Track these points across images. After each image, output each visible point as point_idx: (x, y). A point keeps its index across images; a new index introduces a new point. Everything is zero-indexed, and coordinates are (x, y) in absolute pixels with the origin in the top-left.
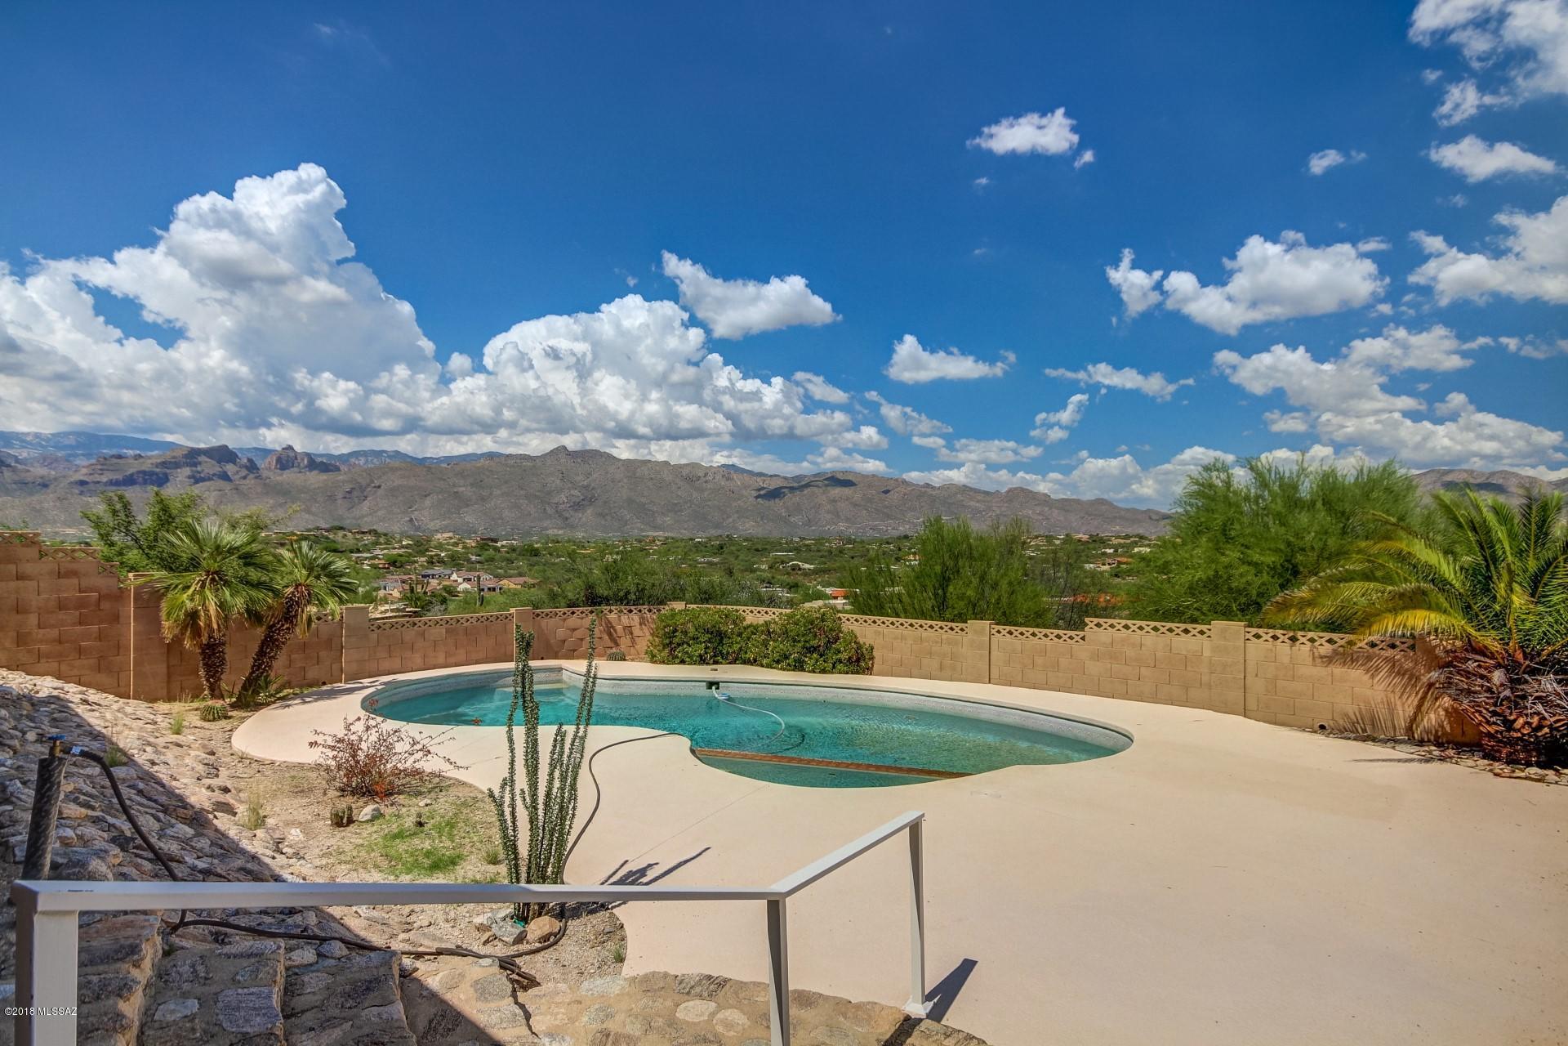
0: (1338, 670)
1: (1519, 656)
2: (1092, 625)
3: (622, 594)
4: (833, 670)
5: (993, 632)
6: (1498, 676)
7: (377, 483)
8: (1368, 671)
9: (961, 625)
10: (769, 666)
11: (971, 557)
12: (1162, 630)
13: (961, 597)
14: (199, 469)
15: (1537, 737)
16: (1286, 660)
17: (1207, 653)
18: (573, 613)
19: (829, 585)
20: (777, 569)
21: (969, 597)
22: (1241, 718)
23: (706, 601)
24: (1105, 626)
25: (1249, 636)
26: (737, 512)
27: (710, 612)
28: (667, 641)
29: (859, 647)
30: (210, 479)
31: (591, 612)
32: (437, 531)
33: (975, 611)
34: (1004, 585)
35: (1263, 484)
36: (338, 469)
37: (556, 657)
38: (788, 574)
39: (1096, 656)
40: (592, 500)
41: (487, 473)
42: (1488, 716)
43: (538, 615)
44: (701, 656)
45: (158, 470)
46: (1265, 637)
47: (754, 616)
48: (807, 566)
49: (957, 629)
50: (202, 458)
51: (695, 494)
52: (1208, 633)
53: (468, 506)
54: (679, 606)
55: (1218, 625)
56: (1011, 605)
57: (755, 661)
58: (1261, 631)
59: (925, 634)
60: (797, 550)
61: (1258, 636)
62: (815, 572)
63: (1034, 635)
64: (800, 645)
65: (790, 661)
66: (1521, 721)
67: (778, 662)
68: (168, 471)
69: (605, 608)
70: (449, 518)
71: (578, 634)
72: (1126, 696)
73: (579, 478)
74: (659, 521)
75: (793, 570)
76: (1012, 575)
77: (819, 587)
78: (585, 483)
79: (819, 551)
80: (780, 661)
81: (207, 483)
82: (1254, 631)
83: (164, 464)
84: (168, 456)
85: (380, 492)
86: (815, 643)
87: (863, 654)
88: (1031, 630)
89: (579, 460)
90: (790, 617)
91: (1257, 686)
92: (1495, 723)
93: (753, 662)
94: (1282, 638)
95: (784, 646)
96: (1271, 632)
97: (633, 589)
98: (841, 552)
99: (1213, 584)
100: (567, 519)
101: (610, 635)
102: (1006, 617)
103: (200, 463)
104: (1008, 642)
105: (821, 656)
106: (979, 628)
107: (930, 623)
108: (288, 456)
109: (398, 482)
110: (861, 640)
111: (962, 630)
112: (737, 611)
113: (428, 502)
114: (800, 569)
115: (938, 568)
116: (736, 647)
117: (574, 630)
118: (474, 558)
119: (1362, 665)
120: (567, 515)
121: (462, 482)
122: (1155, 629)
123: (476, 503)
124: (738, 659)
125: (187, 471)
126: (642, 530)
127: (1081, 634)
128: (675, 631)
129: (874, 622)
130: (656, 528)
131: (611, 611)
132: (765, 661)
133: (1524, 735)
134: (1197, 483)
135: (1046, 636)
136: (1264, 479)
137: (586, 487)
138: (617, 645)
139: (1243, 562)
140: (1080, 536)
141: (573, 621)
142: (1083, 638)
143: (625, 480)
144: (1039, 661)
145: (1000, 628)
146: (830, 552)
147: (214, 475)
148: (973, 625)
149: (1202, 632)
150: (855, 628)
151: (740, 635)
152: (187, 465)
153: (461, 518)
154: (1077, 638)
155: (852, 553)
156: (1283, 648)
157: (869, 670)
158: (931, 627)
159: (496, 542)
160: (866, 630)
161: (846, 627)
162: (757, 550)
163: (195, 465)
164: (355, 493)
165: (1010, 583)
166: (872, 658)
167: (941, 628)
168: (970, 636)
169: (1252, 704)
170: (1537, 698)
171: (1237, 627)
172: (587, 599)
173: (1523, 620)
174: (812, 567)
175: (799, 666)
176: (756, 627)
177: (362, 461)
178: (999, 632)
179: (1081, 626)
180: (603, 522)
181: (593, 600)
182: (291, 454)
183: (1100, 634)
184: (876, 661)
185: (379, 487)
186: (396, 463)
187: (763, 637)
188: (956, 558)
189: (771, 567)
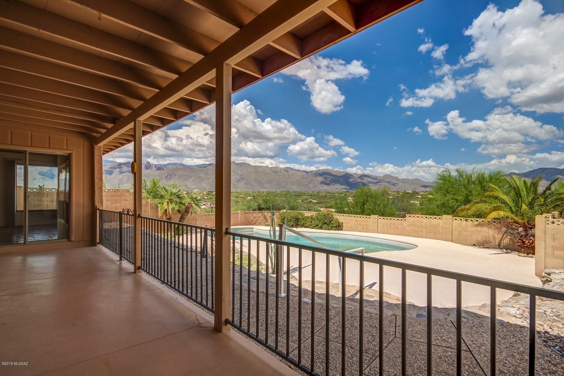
0: (479, 228)
1: (527, 224)
2: (408, 216)
3: (268, 207)
4: (331, 229)
5: (379, 218)
6: (521, 229)
7: (175, 173)
8: (488, 228)
9: (369, 216)
10: (312, 228)
11: (372, 197)
12: (428, 218)
13: (368, 209)
14: (122, 169)
15: (532, 246)
16: (464, 226)
17: (441, 224)
18: (255, 213)
19: (322, 207)
20: (304, 202)
21: (371, 209)
22: (451, 243)
23: (292, 210)
24: (412, 216)
25: (453, 219)
26: (291, 183)
27: (294, 213)
28: (282, 221)
29: (339, 223)
30: (125, 172)
31: (260, 212)
32: (194, 189)
33: (372, 212)
34: (382, 205)
35: (461, 176)
36: (163, 169)
37: (251, 225)
38: (308, 204)
39: (409, 225)
40: (243, 179)
41: (210, 170)
42: (518, 240)
43: (245, 213)
44: (292, 225)
45: (109, 170)
46: (458, 220)
47: (307, 214)
48: (314, 201)
49: (368, 218)
50: (123, 166)
51: (277, 177)
52: (442, 219)
53: (203, 181)
54: (285, 211)
55: (444, 216)
56: (384, 211)
57: (308, 227)
58: (457, 218)
59: (358, 219)
60: (311, 196)
61: (456, 219)
62: (317, 203)
63: (391, 219)
64: (322, 222)
65: (319, 226)
66: (527, 241)
67: (315, 227)
68: (113, 170)
69: (263, 211)
70: (198, 185)
71: (256, 219)
72: (418, 237)
73: (238, 172)
74: (265, 186)
75: (310, 202)
76: (384, 202)
77: (318, 208)
78: (241, 173)
79: (318, 196)
80: (316, 227)
81: (124, 174)
82: (455, 218)
83: (111, 168)
84: (113, 165)
85: (176, 176)
86: (326, 221)
87: (340, 225)
88: (390, 218)
89: (239, 166)
90: (318, 214)
91: (456, 233)
92: (520, 242)
93: (307, 227)
94: (463, 220)
95: (317, 222)
96: (460, 218)
97: (271, 206)
98: (326, 196)
99: (443, 205)
100: (235, 185)
101: (265, 219)
102: (383, 214)
103: (122, 167)
104: (383, 221)
105: (328, 225)
106: (374, 217)
107: (360, 216)
108: (148, 165)
109: (182, 173)
110: (339, 221)
111: (369, 218)
112: (302, 212)
113: (191, 180)
114: (312, 202)
115: (362, 200)
116: (303, 223)
117: (255, 217)
118: (206, 198)
119: (487, 226)
120: (235, 184)
121: (202, 173)
122: (426, 217)
123: (206, 180)
124: (303, 226)
125: (118, 170)
126: (259, 189)
127: (405, 219)
128: (285, 217)
129: (343, 216)
130: (264, 188)
131: (265, 212)
132: (311, 227)
133: (528, 245)
134: (440, 176)
135: (394, 219)
136: (461, 174)
137: (241, 175)
138: (267, 222)
139: (452, 199)
140: (409, 191)
141: (255, 215)
142: (405, 220)
143: (254, 172)
144: (392, 226)
145: (381, 217)
146: (322, 196)
147: (126, 171)
148: (373, 216)
149: (440, 218)
150: (338, 217)
151: (303, 219)
152: (118, 168)
153: (201, 185)
154: (403, 220)
155: (329, 197)
156: (464, 223)
157: (341, 230)
158: (360, 217)
159: (213, 193)
160: (341, 218)
161: (335, 217)
162: (297, 196)
163: (121, 168)
164: (168, 177)
165: (384, 205)
166: (343, 226)
167: (363, 217)
168: (372, 219)
169: (454, 238)
170: (531, 235)
171: (450, 217)
172: (258, 208)
173: (527, 214)
174: (316, 201)
175: (321, 228)
176: (308, 217)
177: (171, 166)
178: (380, 218)
179: (404, 216)
180: (247, 186)
181: (260, 209)
182: (149, 164)
183: (410, 219)
184: (344, 227)
185: (176, 175)
186: (181, 167)
187: (311, 220)
188: (367, 197)
189: (302, 201)
